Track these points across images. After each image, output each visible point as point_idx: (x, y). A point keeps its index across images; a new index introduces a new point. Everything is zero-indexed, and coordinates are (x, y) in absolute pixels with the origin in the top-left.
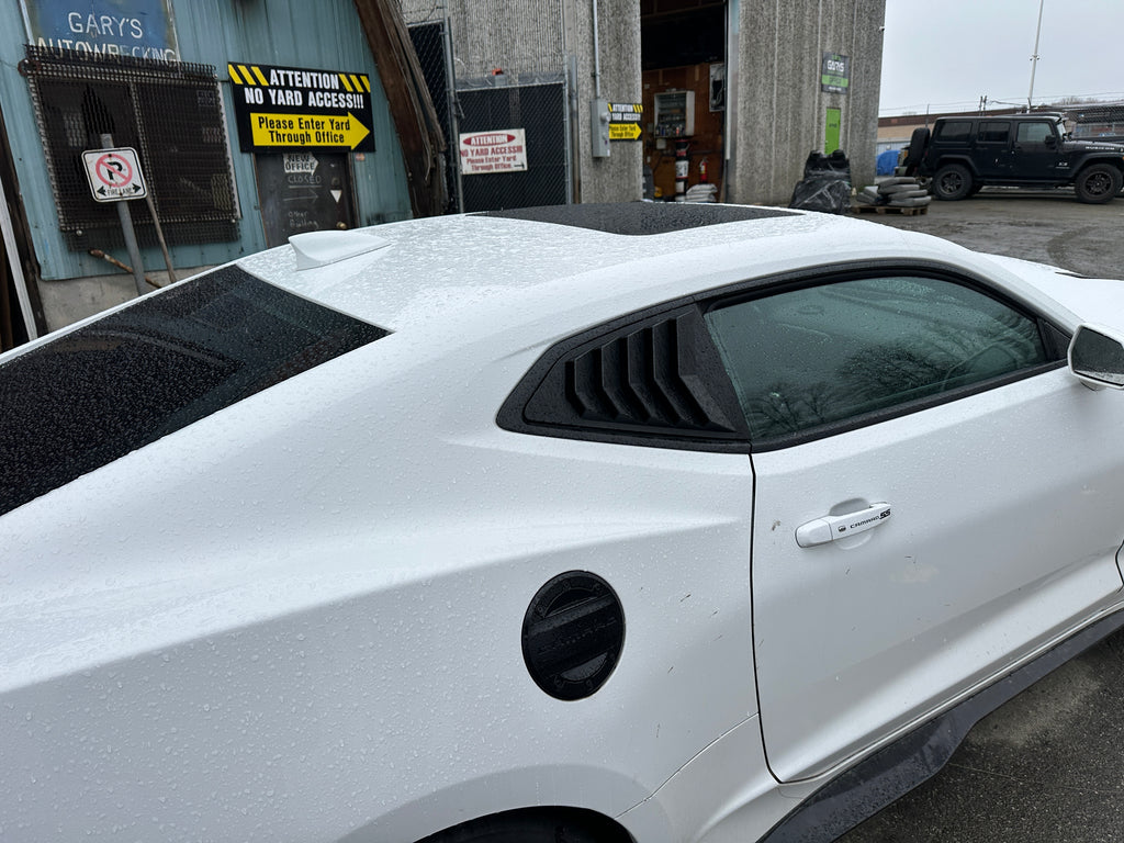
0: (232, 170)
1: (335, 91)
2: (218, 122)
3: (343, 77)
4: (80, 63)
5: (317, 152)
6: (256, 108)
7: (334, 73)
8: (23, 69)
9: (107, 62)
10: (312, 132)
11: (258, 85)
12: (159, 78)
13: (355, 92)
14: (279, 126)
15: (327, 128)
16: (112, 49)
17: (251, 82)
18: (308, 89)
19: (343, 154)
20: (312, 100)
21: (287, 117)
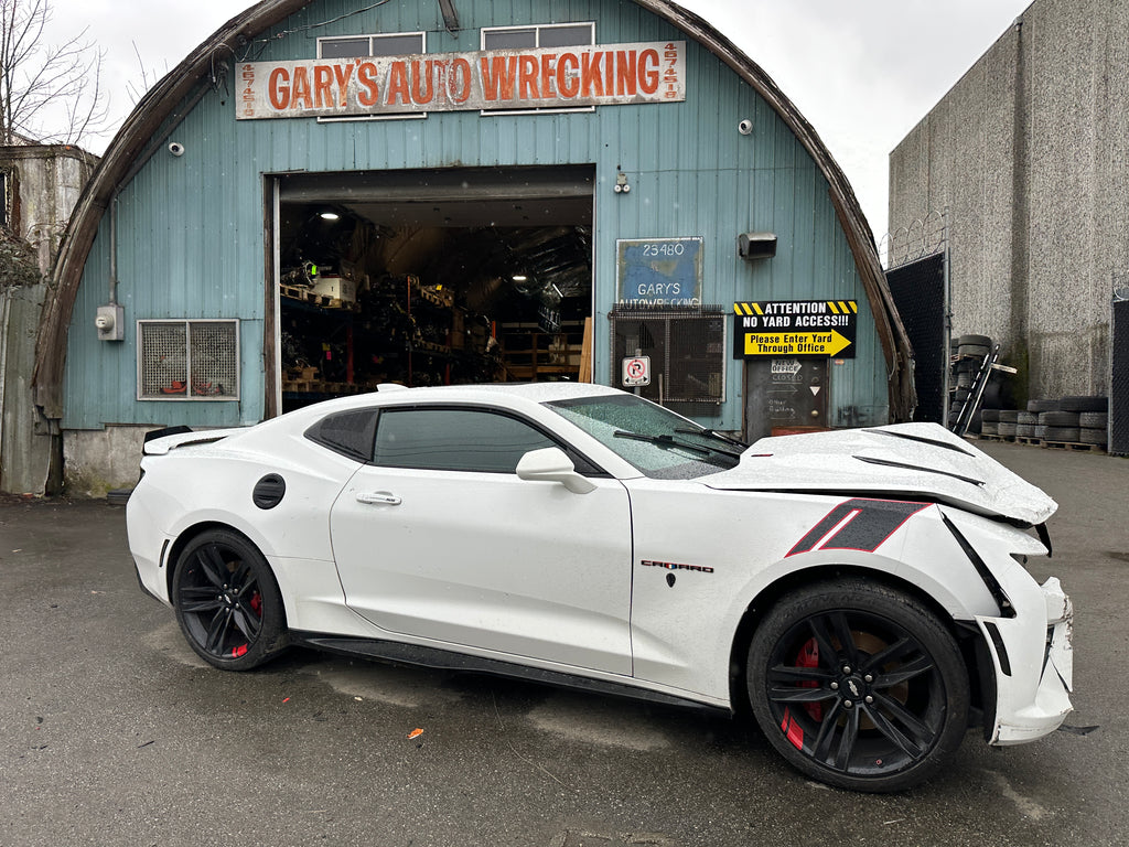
0: (724, 371)
1: (824, 315)
2: (720, 340)
3: (831, 305)
4: (639, 311)
5: (801, 358)
6: (750, 330)
7: (822, 302)
8: (612, 315)
9: (656, 309)
10: (795, 345)
11: (755, 314)
12: (684, 316)
13: (842, 313)
14: (767, 341)
15: (810, 340)
16: (659, 302)
17: (750, 313)
18: (797, 315)
19: (822, 360)
20: (799, 322)
21: (774, 335)
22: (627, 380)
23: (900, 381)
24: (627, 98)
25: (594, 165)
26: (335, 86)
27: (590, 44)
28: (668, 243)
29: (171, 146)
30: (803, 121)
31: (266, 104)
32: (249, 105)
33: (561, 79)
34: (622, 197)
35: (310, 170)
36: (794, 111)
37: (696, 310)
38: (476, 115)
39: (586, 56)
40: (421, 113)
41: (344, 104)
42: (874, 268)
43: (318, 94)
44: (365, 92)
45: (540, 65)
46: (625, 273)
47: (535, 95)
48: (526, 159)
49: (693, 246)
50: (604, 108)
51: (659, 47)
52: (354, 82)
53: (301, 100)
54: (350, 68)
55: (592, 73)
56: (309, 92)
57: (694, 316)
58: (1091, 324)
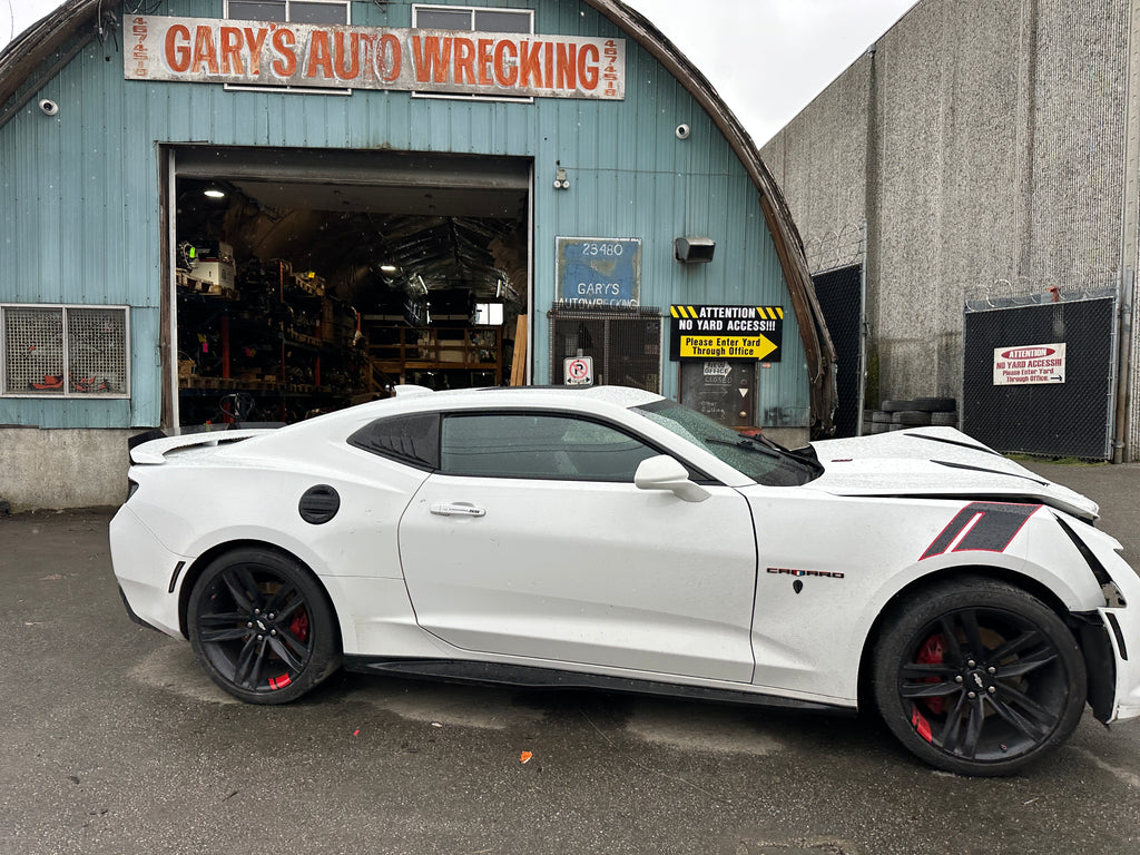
1: (751, 319)
2: (657, 342)
3: (760, 310)
4: (579, 310)
5: (731, 361)
6: (686, 332)
7: (752, 307)
8: (551, 314)
9: (596, 309)
10: (727, 348)
11: (691, 318)
12: (624, 316)
13: (769, 319)
14: (701, 344)
16: (599, 302)
17: (685, 316)
18: (729, 319)
19: (751, 363)
20: (730, 327)
21: (708, 338)
22: (569, 381)
23: (823, 384)
24: (566, 92)
25: (533, 158)
26: (245, 51)
27: (529, 32)
28: (607, 243)
29: (43, 103)
30: (741, 130)
31: (161, 64)
32: (141, 64)
33: (498, 66)
34: (563, 195)
35: (216, 143)
36: (733, 119)
37: (635, 312)
38: (406, 96)
39: (525, 44)
40: (346, 89)
41: (257, 72)
42: (804, 276)
43: (225, 58)
44: (281, 61)
45: (477, 50)
46: (564, 272)
47: (471, 79)
48: (461, 147)
49: (632, 248)
50: (542, 100)
51: (600, 43)
52: (268, 49)
53: (205, 63)
54: (263, 33)
55: (531, 63)
56: (215, 55)
57: (632, 317)
58: (938, 332)
